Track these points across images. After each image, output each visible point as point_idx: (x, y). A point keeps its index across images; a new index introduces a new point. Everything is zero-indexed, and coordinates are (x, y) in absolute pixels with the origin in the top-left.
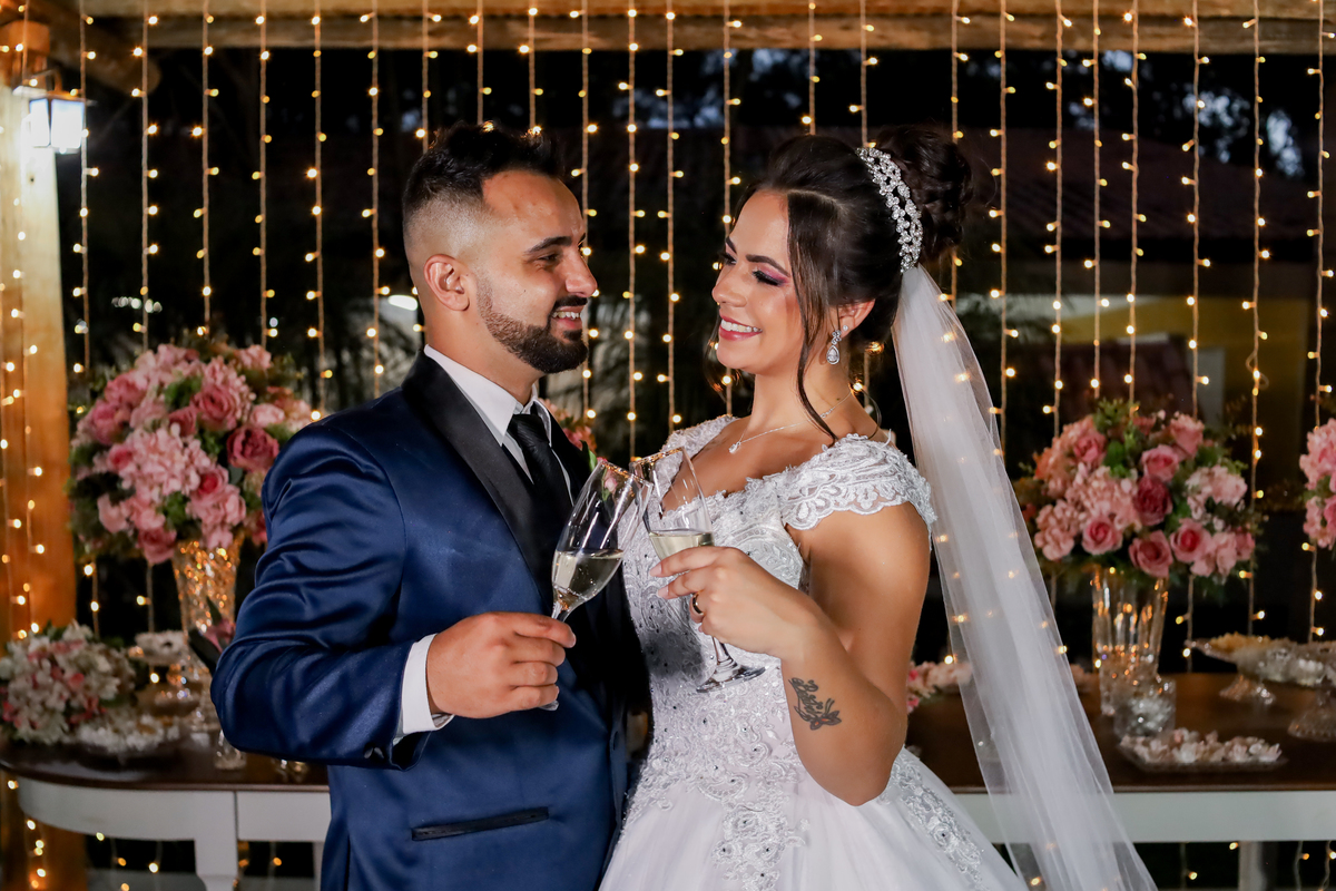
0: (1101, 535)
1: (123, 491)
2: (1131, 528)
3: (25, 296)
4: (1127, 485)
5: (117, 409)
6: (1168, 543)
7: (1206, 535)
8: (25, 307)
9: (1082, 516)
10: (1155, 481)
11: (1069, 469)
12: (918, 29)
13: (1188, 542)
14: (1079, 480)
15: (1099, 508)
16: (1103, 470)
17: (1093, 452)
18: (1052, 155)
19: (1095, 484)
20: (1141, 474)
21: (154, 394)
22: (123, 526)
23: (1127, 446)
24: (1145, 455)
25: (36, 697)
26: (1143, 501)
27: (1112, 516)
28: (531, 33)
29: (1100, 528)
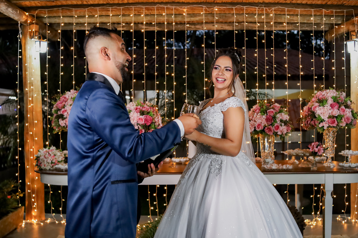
0: (259, 126)
1: (64, 118)
2: (265, 125)
3: (34, 84)
4: (264, 117)
5: (63, 102)
6: (273, 128)
7: (280, 127)
8: (34, 86)
9: (255, 123)
10: (270, 116)
11: (253, 114)
12: (230, 26)
13: (277, 128)
14: (255, 116)
15: (259, 121)
16: (259, 114)
17: (258, 111)
18: (256, 53)
19: (258, 116)
20: (267, 114)
21: (70, 99)
22: (64, 125)
23: (264, 109)
24: (268, 111)
25: (46, 160)
26: (267, 120)
27: (261, 123)
28: (144, 27)
29: (259, 125)
